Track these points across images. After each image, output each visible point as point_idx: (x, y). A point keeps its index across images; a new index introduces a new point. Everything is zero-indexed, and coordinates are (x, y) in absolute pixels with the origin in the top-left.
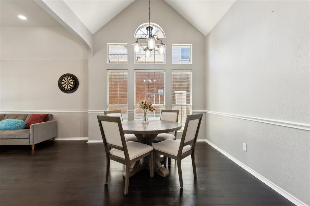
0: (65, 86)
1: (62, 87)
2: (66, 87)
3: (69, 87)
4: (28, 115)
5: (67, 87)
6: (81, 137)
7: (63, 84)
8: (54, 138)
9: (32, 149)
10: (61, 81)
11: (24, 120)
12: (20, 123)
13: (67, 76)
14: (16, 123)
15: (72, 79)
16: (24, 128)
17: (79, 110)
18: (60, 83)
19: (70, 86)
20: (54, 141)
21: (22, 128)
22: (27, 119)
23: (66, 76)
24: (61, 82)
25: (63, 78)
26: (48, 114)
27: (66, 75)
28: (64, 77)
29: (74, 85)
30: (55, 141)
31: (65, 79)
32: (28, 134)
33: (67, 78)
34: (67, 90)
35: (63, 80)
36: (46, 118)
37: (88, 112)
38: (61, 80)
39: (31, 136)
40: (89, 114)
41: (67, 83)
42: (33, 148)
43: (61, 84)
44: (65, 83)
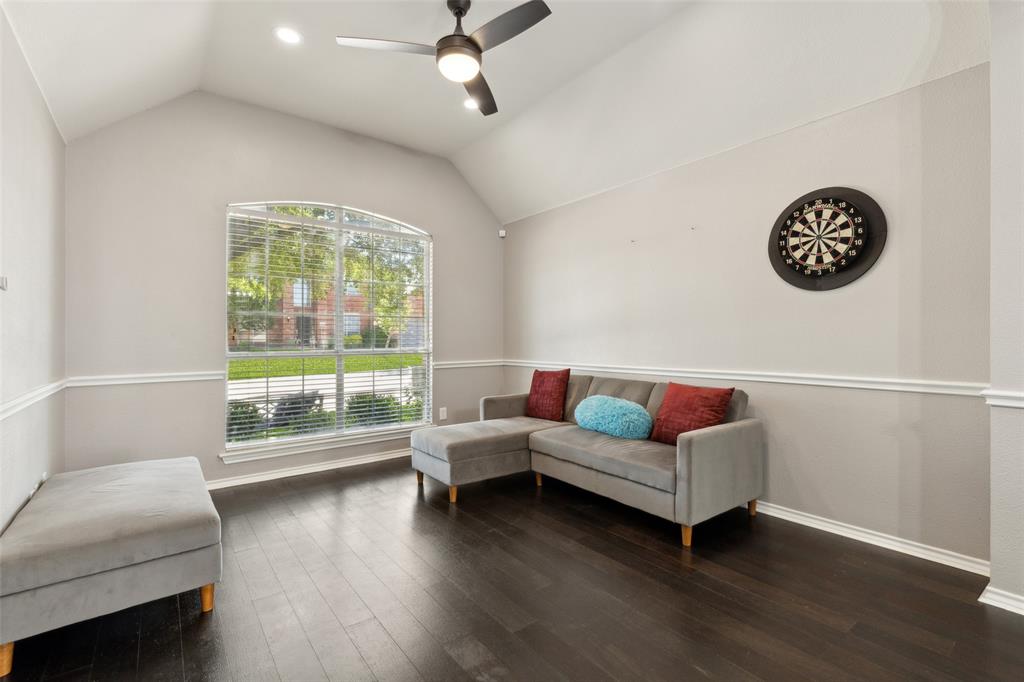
0: (805, 257)
1: (790, 261)
2: (811, 260)
3: (828, 258)
4: (655, 384)
5: (819, 260)
6: (901, 534)
7: (796, 248)
8: (751, 504)
9: (684, 543)
10: (784, 233)
11: (644, 403)
12: (635, 417)
13: (819, 205)
14: (625, 415)
15: (846, 210)
16: (646, 436)
17: (894, 381)
18: (782, 243)
19: (835, 253)
20: (753, 514)
21: (642, 436)
22: (655, 400)
23: (812, 204)
24: (784, 238)
25: (797, 214)
26: (733, 390)
27: (809, 200)
28: (801, 210)
29: (859, 242)
30: (755, 517)
31: (804, 222)
32: (669, 474)
33: (819, 214)
34: (814, 273)
35: (798, 227)
36: (722, 405)
37: (989, 402)
38: (786, 227)
39: (682, 485)
40: (993, 411)
41: (819, 237)
42: (687, 540)
43: (785, 248)
44: (805, 239)
